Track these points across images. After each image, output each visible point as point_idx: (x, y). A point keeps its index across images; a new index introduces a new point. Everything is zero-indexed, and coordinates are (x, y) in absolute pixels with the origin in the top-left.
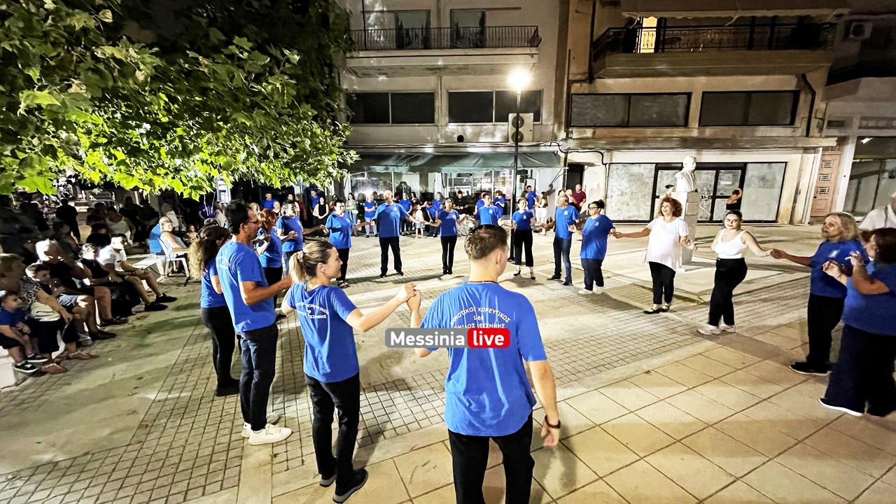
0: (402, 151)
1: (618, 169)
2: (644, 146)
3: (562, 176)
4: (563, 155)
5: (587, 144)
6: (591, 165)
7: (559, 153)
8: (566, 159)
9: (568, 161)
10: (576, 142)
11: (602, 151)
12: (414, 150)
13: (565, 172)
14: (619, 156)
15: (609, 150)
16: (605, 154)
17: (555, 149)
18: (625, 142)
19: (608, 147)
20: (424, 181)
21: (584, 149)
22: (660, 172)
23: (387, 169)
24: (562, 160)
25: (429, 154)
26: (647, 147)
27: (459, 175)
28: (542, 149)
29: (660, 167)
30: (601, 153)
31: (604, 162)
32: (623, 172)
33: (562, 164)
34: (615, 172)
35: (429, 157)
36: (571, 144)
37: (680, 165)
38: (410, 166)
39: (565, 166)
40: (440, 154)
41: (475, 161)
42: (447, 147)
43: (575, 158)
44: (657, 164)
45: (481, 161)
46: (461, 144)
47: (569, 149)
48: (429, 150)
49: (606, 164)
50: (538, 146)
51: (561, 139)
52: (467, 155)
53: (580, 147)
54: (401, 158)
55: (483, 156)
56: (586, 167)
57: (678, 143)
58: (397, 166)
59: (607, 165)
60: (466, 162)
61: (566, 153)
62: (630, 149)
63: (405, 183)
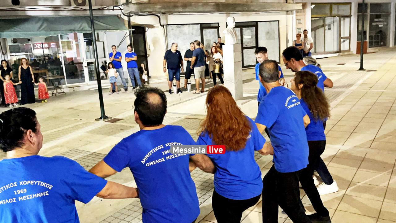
1: (173, 29)
3: (129, 37)
5: (145, 8)
6: (151, 26)
7: (122, 16)
8: (129, 22)
9: (132, 24)
13: (130, 34)
16: (161, 17)
19: (163, 11)
21: (145, 12)
22: (204, 31)
26: (192, 10)
28: (106, 13)
29: (204, 27)
30: (158, 16)
31: (162, 24)
32: (178, 32)
33: (127, 26)
34: (171, 32)
36: (132, 8)
37: (217, 25)
39: (129, 28)
42: (2, 10)
43: (138, 20)
44: (201, 24)
45: (45, 25)
46: (17, 7)
47: (130, 12)
50: (102, 9)
51: (122, 4)
52: (27, 19)
53: (140, 10)
55: (46, 19)
56: (147, 29)
59: (165, 27)
61: (129, 16)
62: (180, 12)
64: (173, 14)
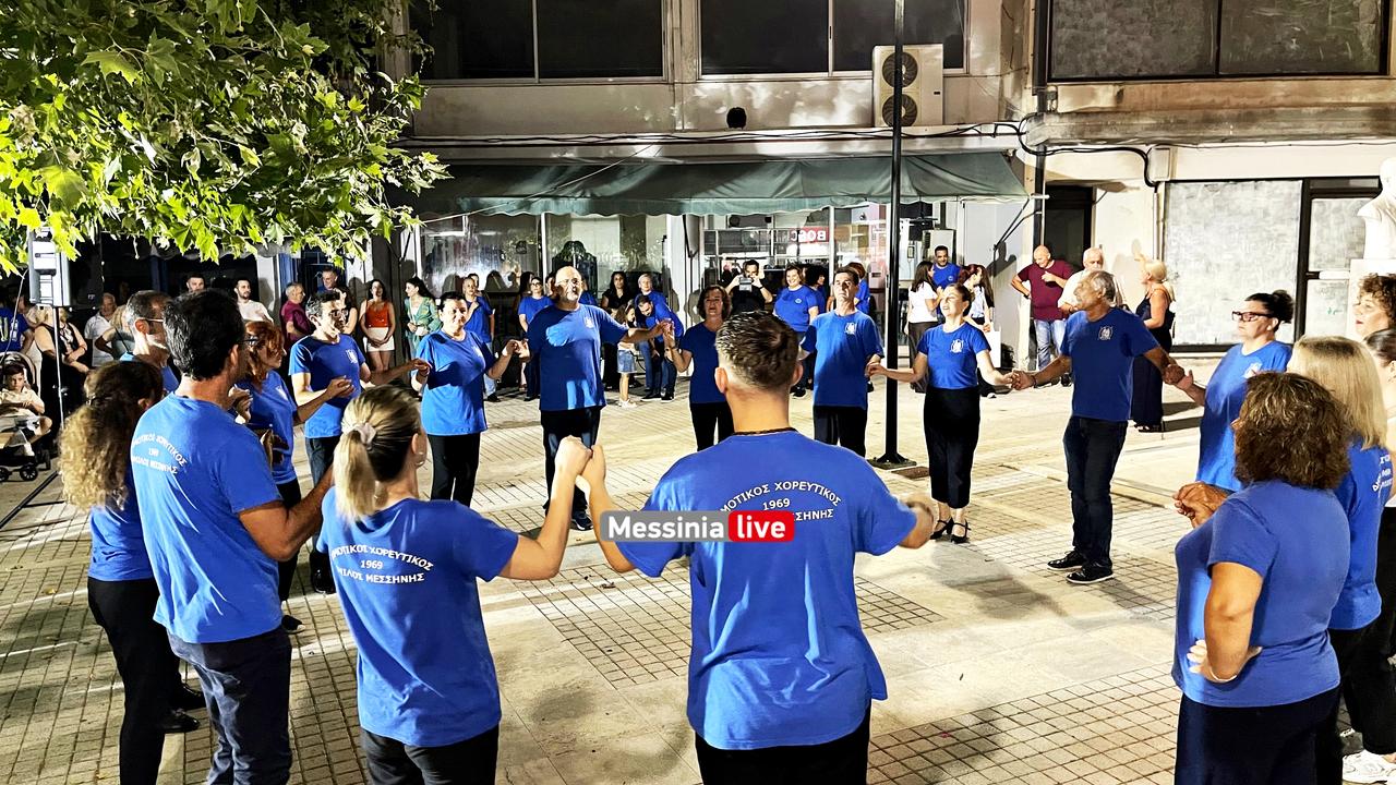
0: (567, 155)
1: (1191, 197)
2: (1266, 132)
3: (1032, 218)
4: (1031, 161)
5: (1099, 129)
6: (1115, 187)
7: (1021, 154)
8: (1040, 172)
9: (1047, 178)
10: (1066, 122)
11: (1145, 148)
12: (604, 152)
13: (1038, 209)
14: (1195, 161)
15: (1163, 145)
16: (1154, 156)
17: (1008, 143)
18: (1209, 121)
19: (1161, 135)
20: (634, 238)
21: (1094, 141)
22: (1316, 204)
23: (528, 205)
24: (1031, 175)
25: (647, 161)
26: (1274, 132)
27: (734, 221)
28: (972, 144)
29: (1315, 189)
30: (1140, 152)
31: (1152, 179)
32: (1209, 204)
33: (1031, 185)
34: (1184, 207)
35: (650, 169)
36: (1054, 128)
37: (1374, 183)
38: (593, 196)
39: (1038, 191)
40: (680, 162)
41: (780, 179)
42: (701, 141)
43: (1068, 167)
44: (1306, 181)
45: (796, 180)
46: (737, 133)
47: (1047, 142)
48: (647, 151)
49: (1156, 185)
50: (960, 134)
51: (1024, 115)
52: (756, 164)
53: (1081, 135)
54: (564, 175)
55: (802, 166)
56: (1100, 193)
57: (1365, 120)
58: (555, 197)
59: (1161, 188)
60: (751, 182)
61: (1041, 155)
62: (1224, 140)
63: (579, 245)
64: (1200, 145)
